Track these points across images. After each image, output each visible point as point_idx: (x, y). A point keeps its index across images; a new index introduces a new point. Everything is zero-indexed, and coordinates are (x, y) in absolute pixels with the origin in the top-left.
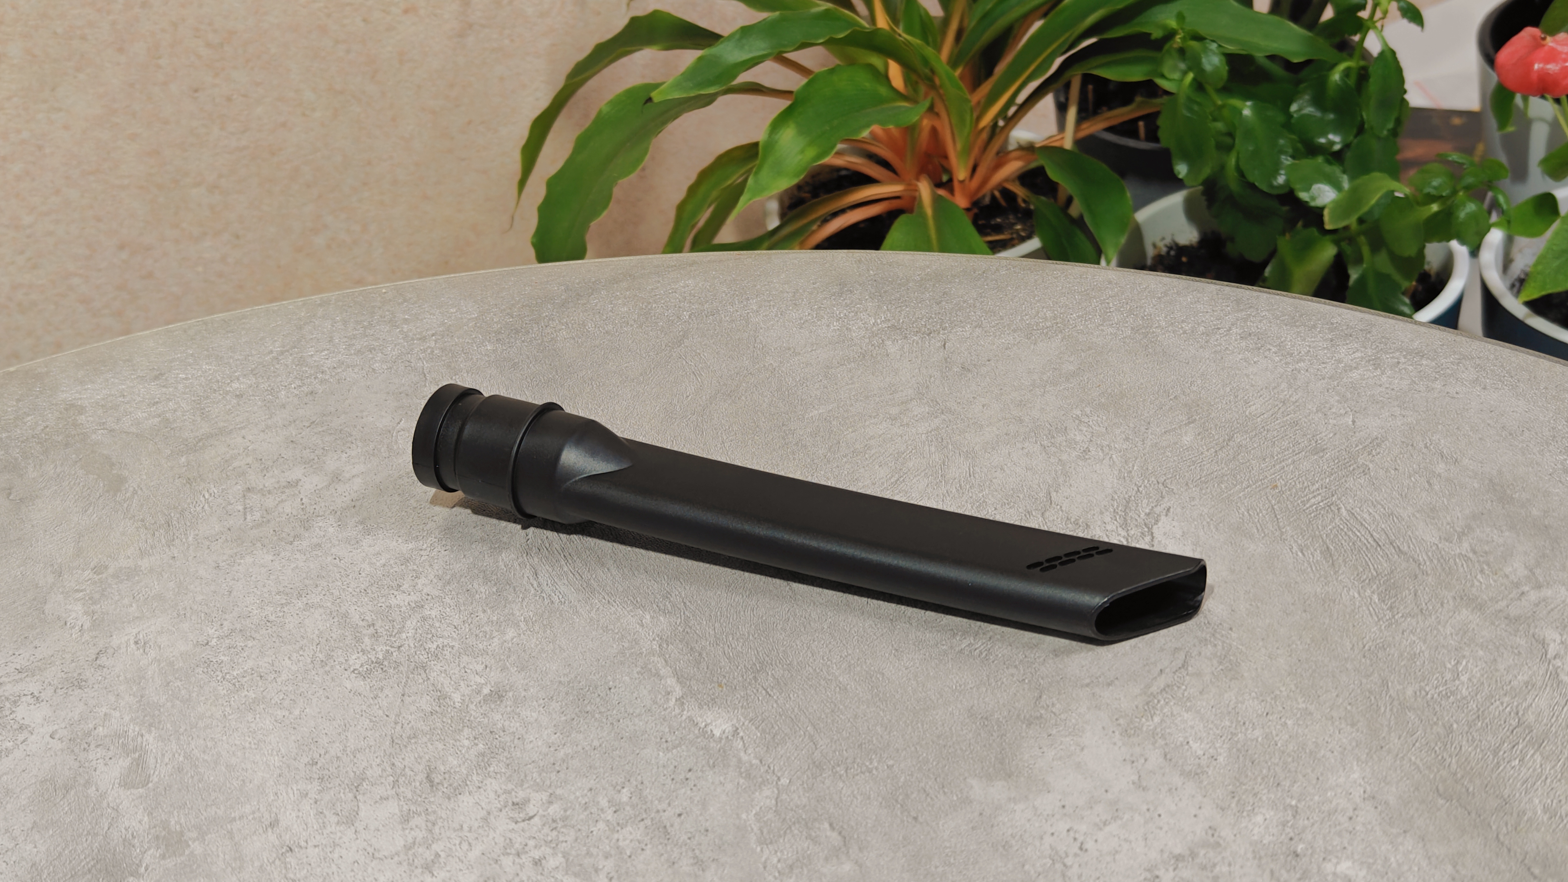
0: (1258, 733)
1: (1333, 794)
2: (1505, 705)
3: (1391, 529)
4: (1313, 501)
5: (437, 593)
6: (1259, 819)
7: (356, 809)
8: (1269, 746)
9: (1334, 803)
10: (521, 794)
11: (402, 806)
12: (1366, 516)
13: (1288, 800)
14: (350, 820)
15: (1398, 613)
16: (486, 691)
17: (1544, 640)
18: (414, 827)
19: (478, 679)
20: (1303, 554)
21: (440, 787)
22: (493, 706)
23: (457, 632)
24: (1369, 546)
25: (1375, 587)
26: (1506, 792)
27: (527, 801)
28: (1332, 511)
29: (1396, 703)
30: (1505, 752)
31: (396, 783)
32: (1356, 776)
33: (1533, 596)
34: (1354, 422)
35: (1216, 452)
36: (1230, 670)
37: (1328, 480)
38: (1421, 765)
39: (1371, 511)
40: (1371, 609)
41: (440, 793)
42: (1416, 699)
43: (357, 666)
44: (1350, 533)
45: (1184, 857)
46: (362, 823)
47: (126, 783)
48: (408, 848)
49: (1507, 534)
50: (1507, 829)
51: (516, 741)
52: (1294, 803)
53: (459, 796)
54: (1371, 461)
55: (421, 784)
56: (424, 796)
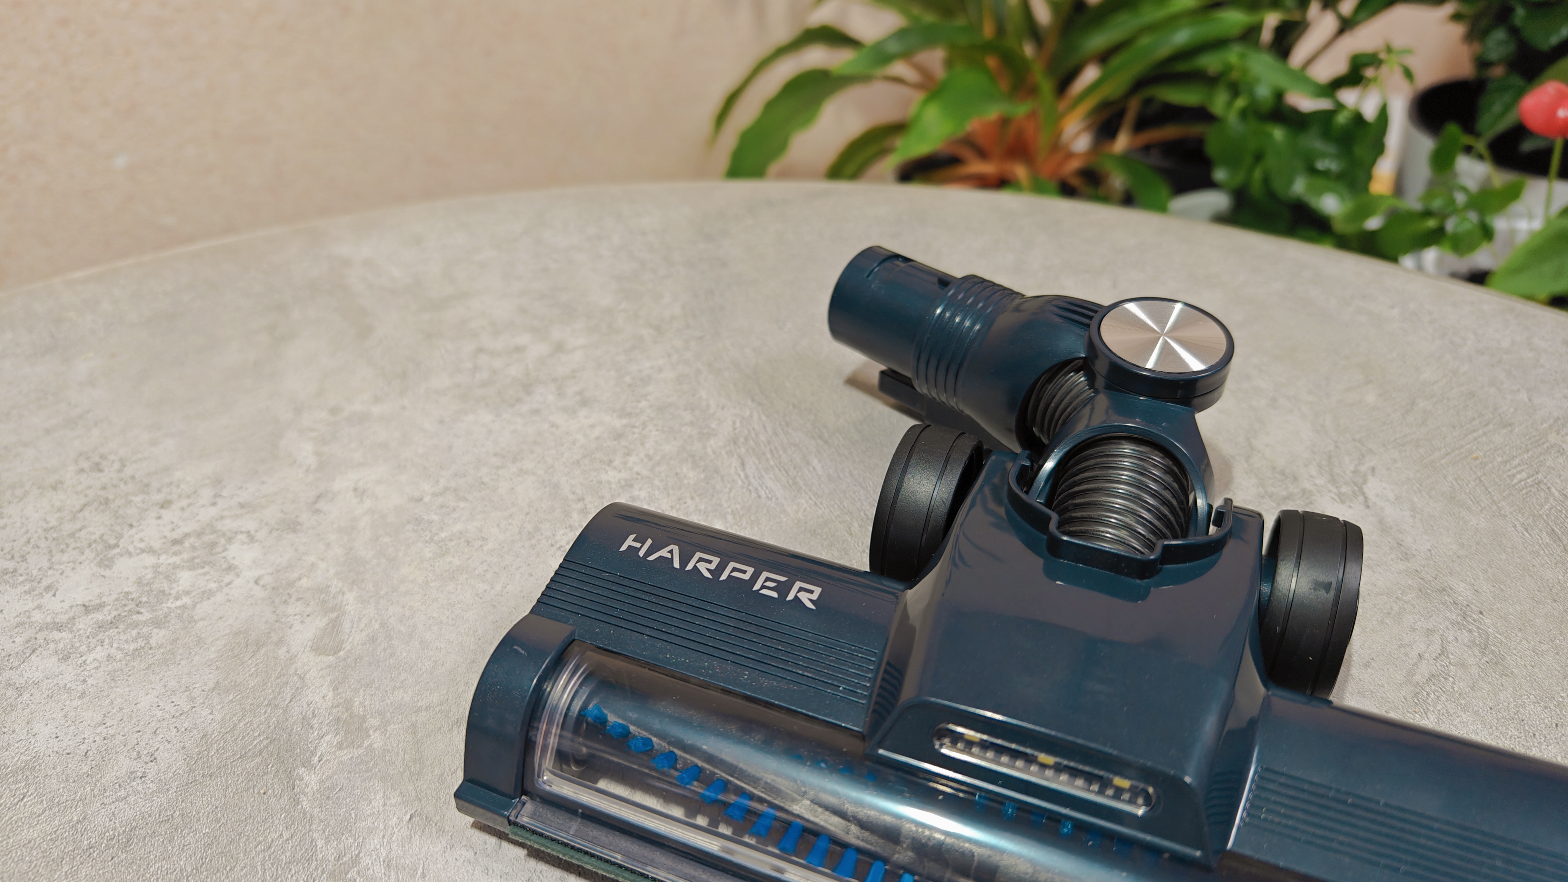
4: (1519, 476)
20: (1529, 534)
28: (1542, 489)
34: (1529, 399)
35: (1403, 415)
36: (1497, 664)
47: (318, 649)
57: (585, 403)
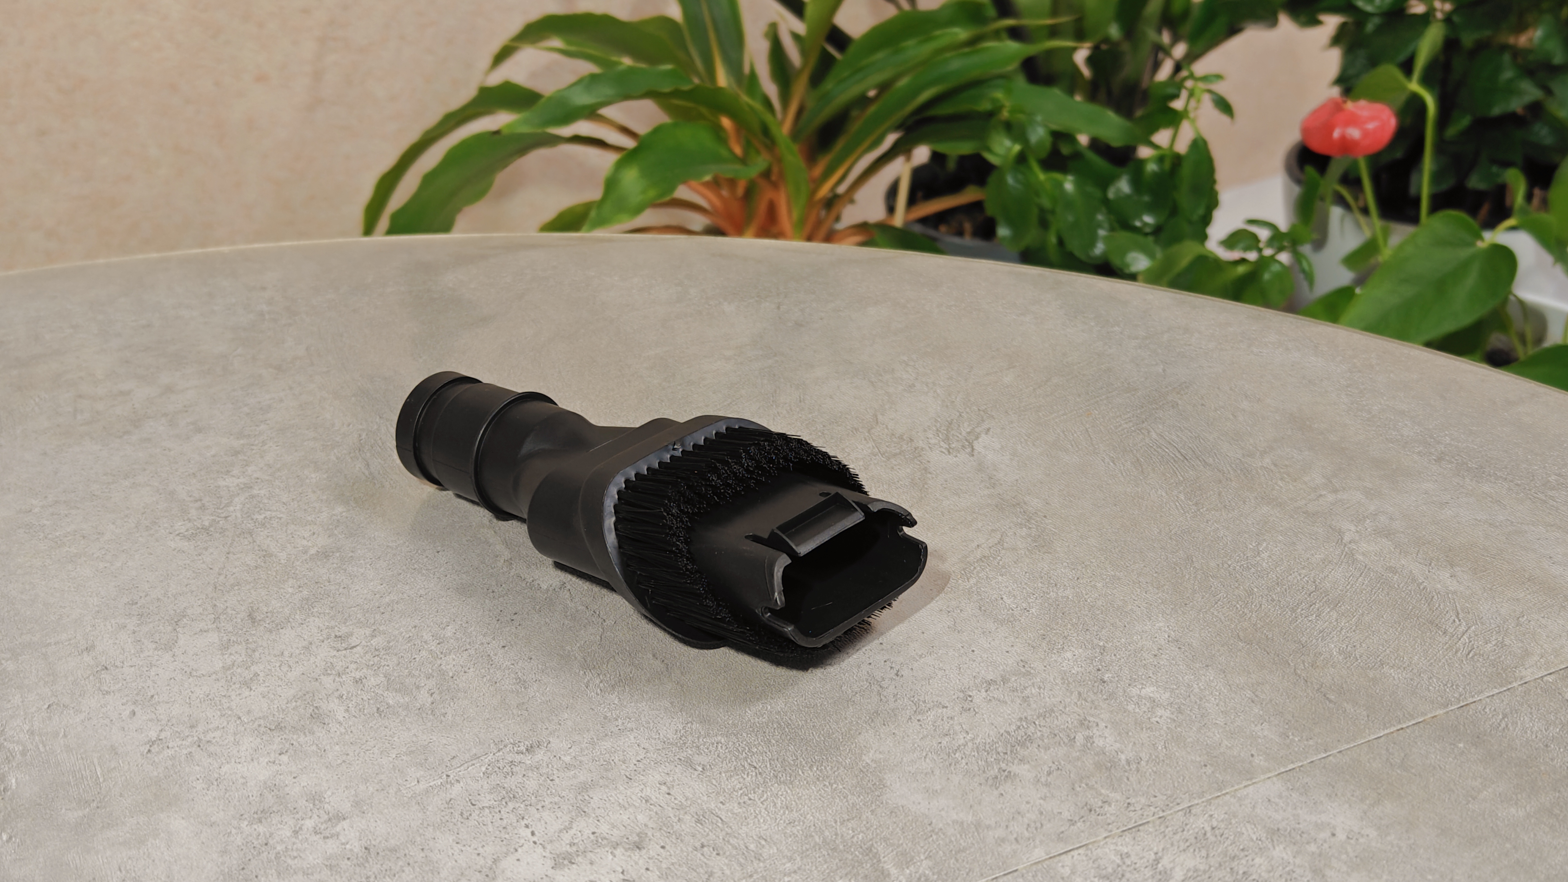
0: (1069, 592)
1: (1139, 637)
2: (1303, 576)
3: (1198, 448)
4: (1125, 426)
5: (267, 478)
6: (1069, 655)
7: (175, 638)
8: (1079, 602)
9: (1140, 644)
10: (344, 630)
11: (223, 637)
12: (1174, 437)
13: (1096, 641)
14: (169, 647)
15: (1202, 508)
16: (313, 551)
17: (1340, 529)
18: (234, 652)
19: (305, 542)
20: (1114, 464)
21: (262, 623)
22: (319, 563)
23: (286, 507)
24: (1176, 459)
25: (1181, 488)
26: (1304, 640)
27: (351, 634)
28: (1143, 433)
29: (1200, 572)
30: (1303, 610)
31: (216, 619)
32: (1161, 624)
33: (1331, 498)
34: (1164, 370)
35: (1034, 389)
36: (1043, 546)
37: (1139, 411)
38: (1223, 618)
39: (1178, 434)
40: (1177, 504)
41: (262, 628)
42: (1218, 570)
43: (182, 531)
44: (1159, 450)
45: (995, 681)
46: (181, 649)
48: (226, 668)
49: (1307, 453)
50: (1304, 666)
51: (341, 590)
52: (1101, 644)
53: (281, 630)
54: (1180, 399)
55: (242, 620)
56: (244, 630)
57: (199, 430)
